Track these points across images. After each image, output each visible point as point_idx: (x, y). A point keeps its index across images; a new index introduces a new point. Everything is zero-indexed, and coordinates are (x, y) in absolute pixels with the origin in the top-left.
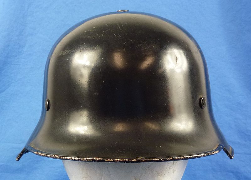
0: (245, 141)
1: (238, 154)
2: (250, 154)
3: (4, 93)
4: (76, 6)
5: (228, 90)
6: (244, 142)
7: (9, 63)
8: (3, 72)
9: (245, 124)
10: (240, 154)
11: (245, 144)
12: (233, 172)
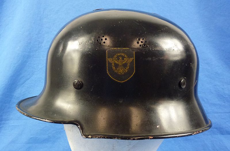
0: (224, 102)
1: (220, 113)
2: (229, 113)
3: (29, 80)
4: (81, 7)
5: (207, 63)
6: (223, 104)
7: (31, 57)
8: (27, 64)
9: (223, 89)
10: (221, 113)
11: (224, 105)
12: (216, 128)
